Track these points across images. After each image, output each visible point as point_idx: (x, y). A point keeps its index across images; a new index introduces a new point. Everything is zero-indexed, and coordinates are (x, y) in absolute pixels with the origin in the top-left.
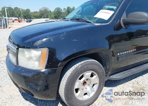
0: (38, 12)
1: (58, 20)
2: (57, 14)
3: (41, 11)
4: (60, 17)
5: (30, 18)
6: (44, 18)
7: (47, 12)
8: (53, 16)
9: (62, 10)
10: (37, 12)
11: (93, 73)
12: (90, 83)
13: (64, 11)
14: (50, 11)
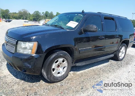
0: (18, 13)
1: (36, 22)
2: (36, 17)
3: (20, 13)
4: (38, 20)
5: (9, 18)
6: (23, 19)
7: (26, 14)
8: (31, 18)
9: (41, 14)
10: (16, 13)
11: (64, 60)
12: (62, 66)
13: (42, 15)
14: (29, 13)
